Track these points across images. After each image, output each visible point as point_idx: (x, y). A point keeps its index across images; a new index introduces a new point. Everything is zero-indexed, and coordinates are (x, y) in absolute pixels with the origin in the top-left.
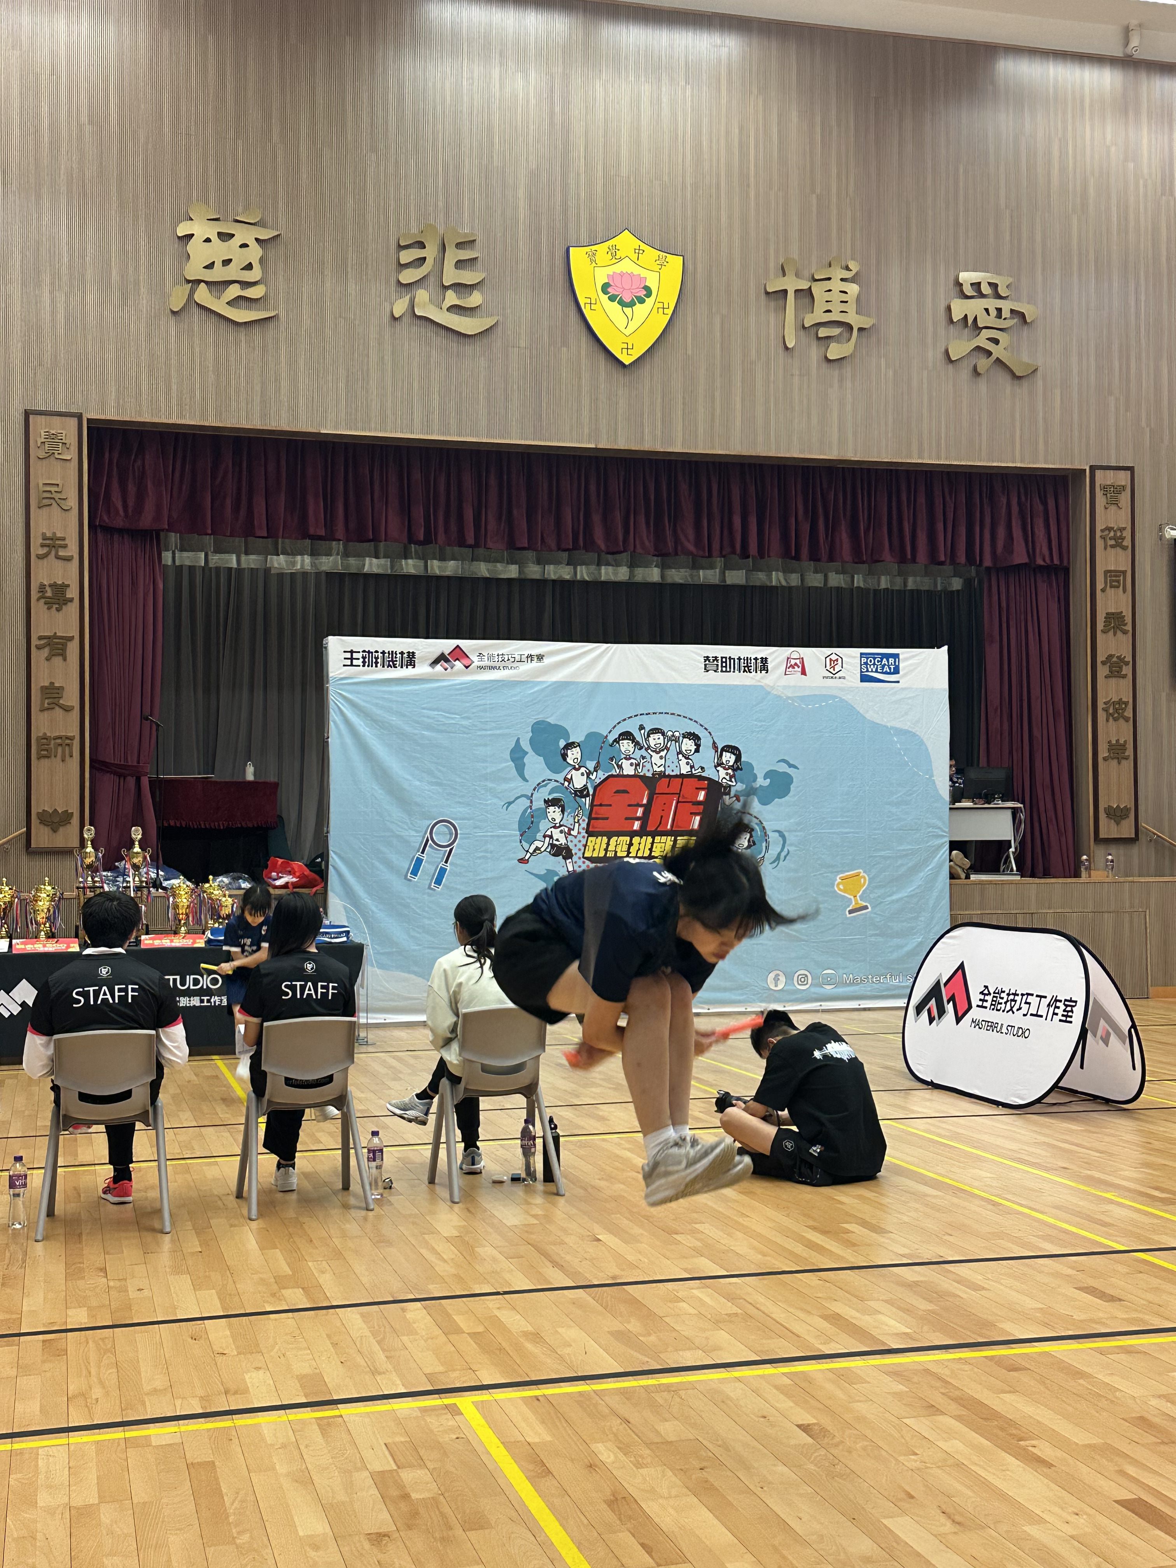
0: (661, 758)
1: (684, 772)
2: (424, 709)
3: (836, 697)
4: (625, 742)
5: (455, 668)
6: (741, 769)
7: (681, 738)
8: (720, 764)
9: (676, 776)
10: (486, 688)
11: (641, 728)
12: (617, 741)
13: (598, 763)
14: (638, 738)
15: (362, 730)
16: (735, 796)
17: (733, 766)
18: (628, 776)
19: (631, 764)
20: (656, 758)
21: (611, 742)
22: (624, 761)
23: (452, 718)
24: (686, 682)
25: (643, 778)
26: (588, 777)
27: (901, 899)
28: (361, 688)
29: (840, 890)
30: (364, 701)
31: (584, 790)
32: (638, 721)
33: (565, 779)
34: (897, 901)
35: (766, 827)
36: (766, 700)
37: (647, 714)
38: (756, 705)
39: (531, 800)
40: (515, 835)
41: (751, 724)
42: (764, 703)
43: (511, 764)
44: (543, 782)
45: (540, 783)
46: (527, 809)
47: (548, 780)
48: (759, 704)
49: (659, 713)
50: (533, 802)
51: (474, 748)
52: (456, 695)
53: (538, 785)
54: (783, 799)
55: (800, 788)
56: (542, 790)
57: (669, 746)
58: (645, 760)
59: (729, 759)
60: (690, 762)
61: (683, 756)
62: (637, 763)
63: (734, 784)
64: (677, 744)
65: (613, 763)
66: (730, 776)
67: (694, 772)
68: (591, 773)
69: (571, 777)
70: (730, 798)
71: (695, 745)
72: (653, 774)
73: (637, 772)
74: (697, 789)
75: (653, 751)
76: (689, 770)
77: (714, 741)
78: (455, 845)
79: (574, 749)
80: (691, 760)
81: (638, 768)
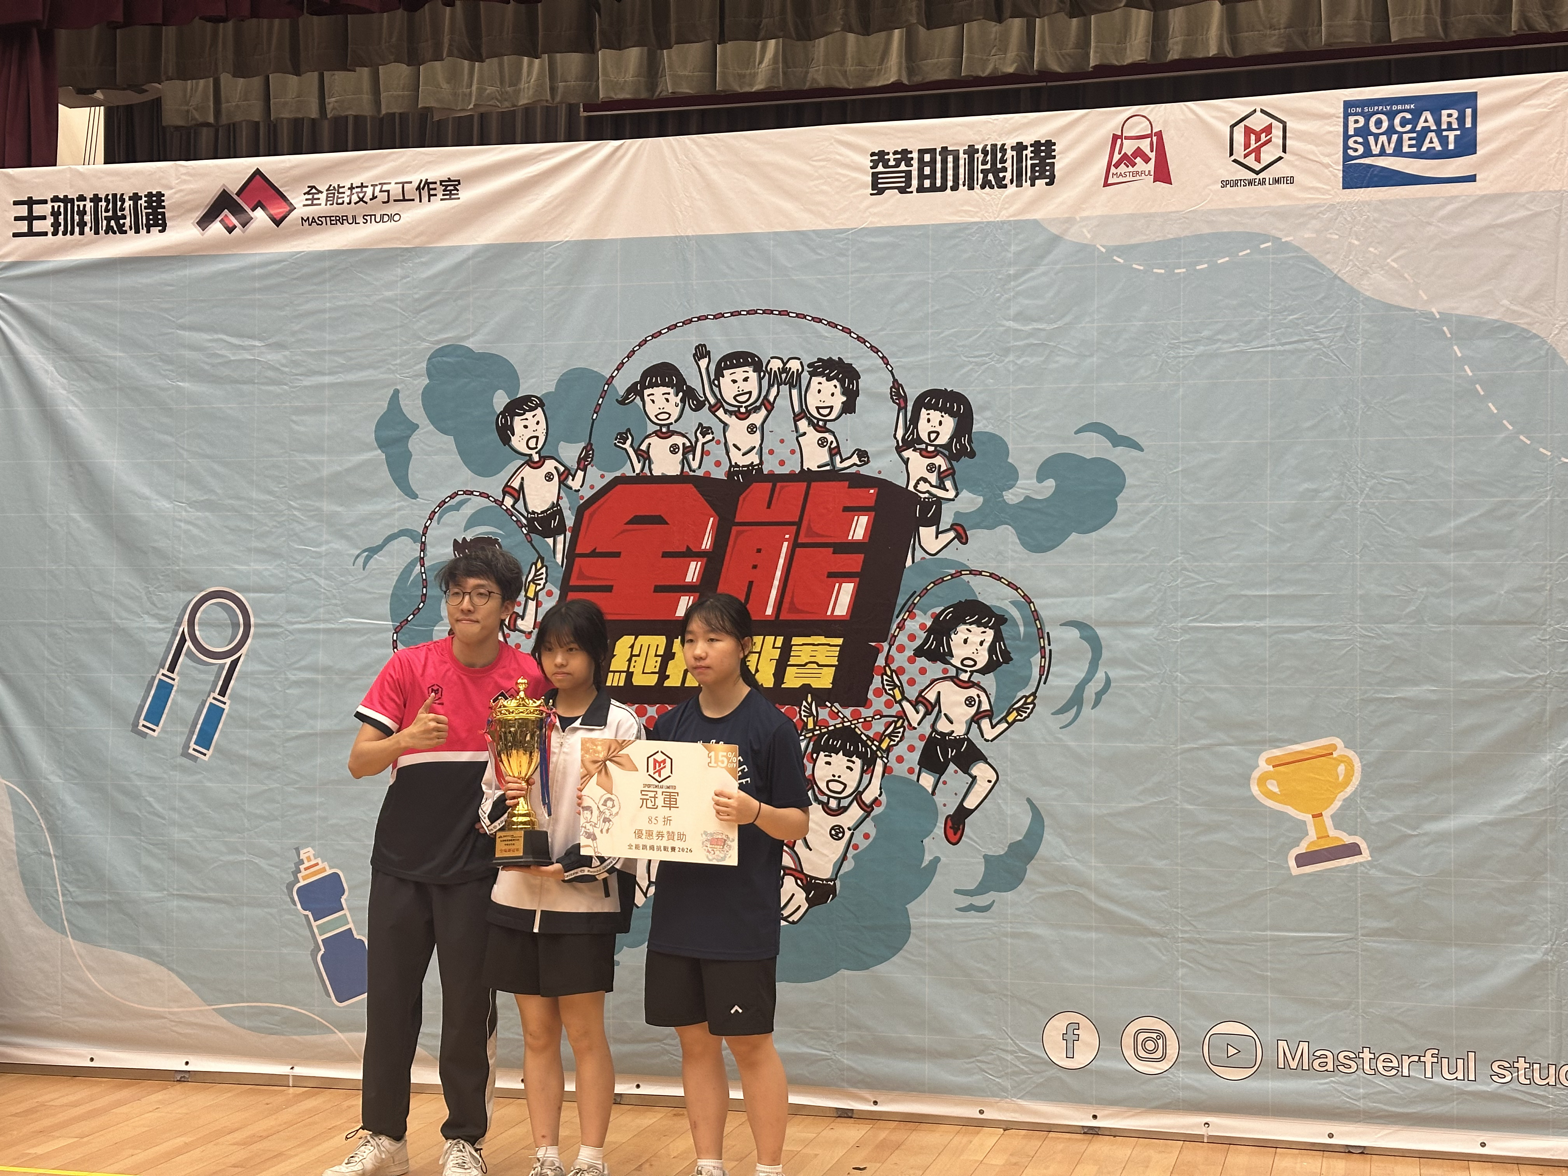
0: (752, 429)
1: (811, 464)
2: (182, 327)
3: (1266, 238)
4: (659, 391)
5: (252, 226)
6: (972, 455)
7: (805, 376)
8: (911, 441)
9: (791, 477)
10: (322, 272)
11: (701, 352)
12: (636, 389)
13: (589, 447)
14: (693, 382)
15: (49, 383)
16: (952, 528)
17: (948, 446)
18: (665, 479)
19: (674, 449)
20: (737, 432)
21: (622, 392)
22: (654, 440)
23: (243, 348)
24: (821, 225)
25: (704, 484)
26: (562, 482)
27: (1474, 829)
28: (51, 285)
29: (1270, 795)
30: (56, 315)
31: (552, 516)
32: (691, 337)
33: (507, 490)
34: (1461, 834)
35: (1042, 613)
36: (1046, 261)
37: (715, 317)
38: (1016, 276)
39: (423, 543)
40: (382, 630)
41: (1002, 329)
42: (1042, 269)
43: (378, 454)
44: (451, 497)
45: (444, 502)
46: (412, 564)
47: (465, 493)
48: (1026, 272)
49: (748, 313)
50: (428, 547)
51: (294, 418)
52: (254, 291)
53: (440, 506)
54: (1094, 534)
55: (1146, 504)
56: (449, 517)
57: (771, 399)
58: (709, 437)
59: (938, 429)
60: (830, 438)
61: (810, 423)
62: (688, 444)
63: (951, 494)
64: (795, 392)
65: (627, 446)
66: (939, 473)
67: (839, 465)
68: (570, 473)
69: (522, 485)
70: (938, 533)
71: (843, 394)
72: (729, 474)
73: (686, 469)
74: (846, 509)
75: (731, 413)
76: (827, 459)
77: (895, 381)
78: (244, 651)
79: (529, 415)
80: (833, 433)
81: (691, 457)
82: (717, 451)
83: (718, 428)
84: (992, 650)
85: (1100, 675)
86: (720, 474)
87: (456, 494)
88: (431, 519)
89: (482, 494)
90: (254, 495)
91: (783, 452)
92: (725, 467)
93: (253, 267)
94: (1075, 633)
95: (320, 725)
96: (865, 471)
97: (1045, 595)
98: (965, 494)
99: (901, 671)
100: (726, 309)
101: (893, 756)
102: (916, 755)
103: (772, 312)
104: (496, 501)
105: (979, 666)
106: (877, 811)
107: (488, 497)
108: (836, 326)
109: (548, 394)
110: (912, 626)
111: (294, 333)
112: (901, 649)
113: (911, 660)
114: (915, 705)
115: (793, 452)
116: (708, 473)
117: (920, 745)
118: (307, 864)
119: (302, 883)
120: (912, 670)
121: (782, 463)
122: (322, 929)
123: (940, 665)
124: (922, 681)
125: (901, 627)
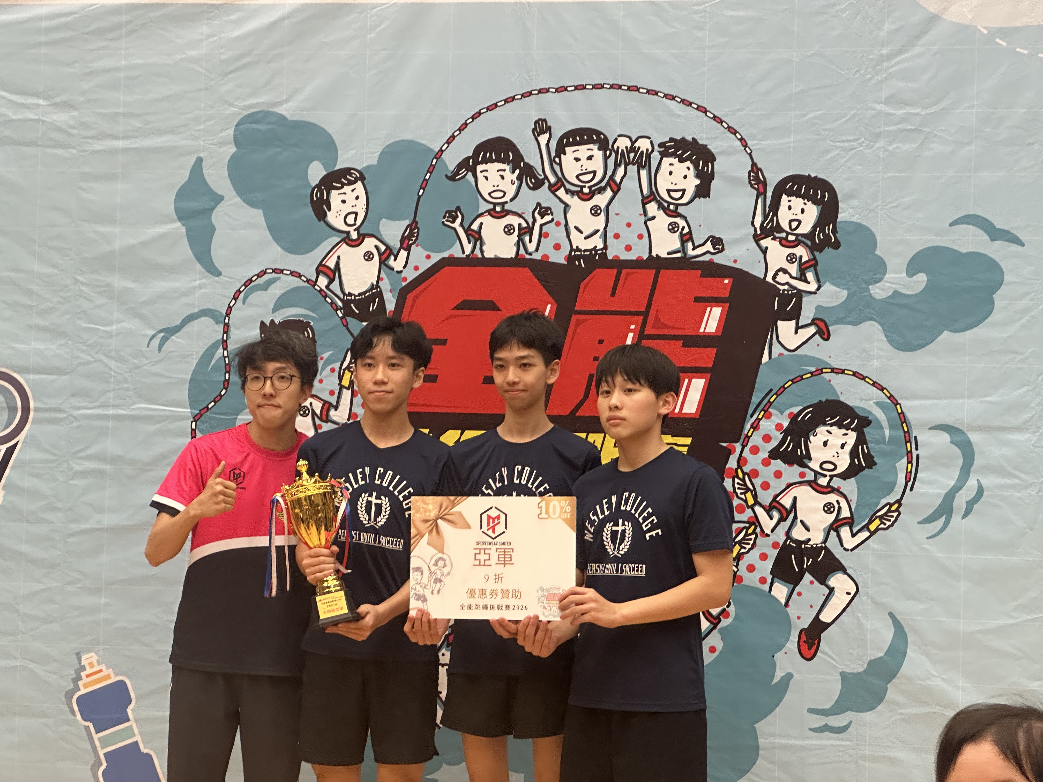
0: (595, 211)
1: (661, 250)
4: (493, 167)
6: (837, 245)
7: (656, 156)
8: (770, 229)
9: (638, 264)
11: (541, 127)
12: (468, 165)
13: (413, 225)
14: (532, 158)
16: (814, 322)
17: (810, 236)
18: (498, 262)
19: (509, 230)
20: (580, 213)
21: (452, 167)
22: (487, 220)
25: (542, 268)
26: (383, 262)
31: (371, 299)
32: (531, 110)
33: (321, 269)
35: (909, 415)
36: (921, 42)
37: (558, 90)
38: (889, 57)
39: (227, 326)
40: (179, 418)
41: (873, 112)
42: (917, 50)
43: (178, 227)
44: (259, 276)
45: (251, 281)
46: (214, 347)
47: (274, 271)
48: (900, 52)
49: (594, 87)
50: (232, 329)
51: (83, 185)
52: (40, 45)
53: (246, 285)
54: (968, 334)
55: (1026, 302)
56: (255, 297)
57: (618, 180)
58: (548, 218)
59: (800, 217)
60: (682, 223)
61: (660, 206)
62: (524, 225)
63: (813, 287)
64: (644, 173)
65: (456, 225)
66: (800, 264)
67: (691, 253)
68: (391, 253)
69: (338, 264)
70: (797, 328)
71: (697, 176)
72: (570, 258)
73: (522, 251)
74: (698, 300)
75: (573, 193)
76: (678, 245)
77: (754, 165)
78: (21, 437)
79: (347, 189)
80: (685, 218)
81: (527, 238)
82: (557, 234)
83: (558, 209)
84: (854, 453)
85: (972, 482)
86: (559, 258)
87: (264, 272)
88: (235, 298)
89: (292, 273)
90: (37, 267)
91: (629, 237)
92: (565, 250)
93: (40, 18)
94: (945, 437)
95: (108, 520)
96: (719, 259)
97: (915, 396)
98: (827, 287)
99: (754, 474)
100: (570, 82)
101: (743, 564)
102: (769, 564)
103: (620, 87)
104: (308, 281)
105: (839, 470)
106: (725, 622)
107: (300, 276)
108: (690, 104)
109: (368, 167)
110: (767, 426)
111: (83, 93)
112: (755, 450)
113: (766, 463)
114: (768, 510)
115: (640, 237)
116: (546, 256)
117: (773, 554)
118: (89, 671)
119: (83, 691)
120: (766, 473)
121: (628, 248)
122: (105, 742)
123: (796, 469)
124: (777, 485)
125: (755, 427)
